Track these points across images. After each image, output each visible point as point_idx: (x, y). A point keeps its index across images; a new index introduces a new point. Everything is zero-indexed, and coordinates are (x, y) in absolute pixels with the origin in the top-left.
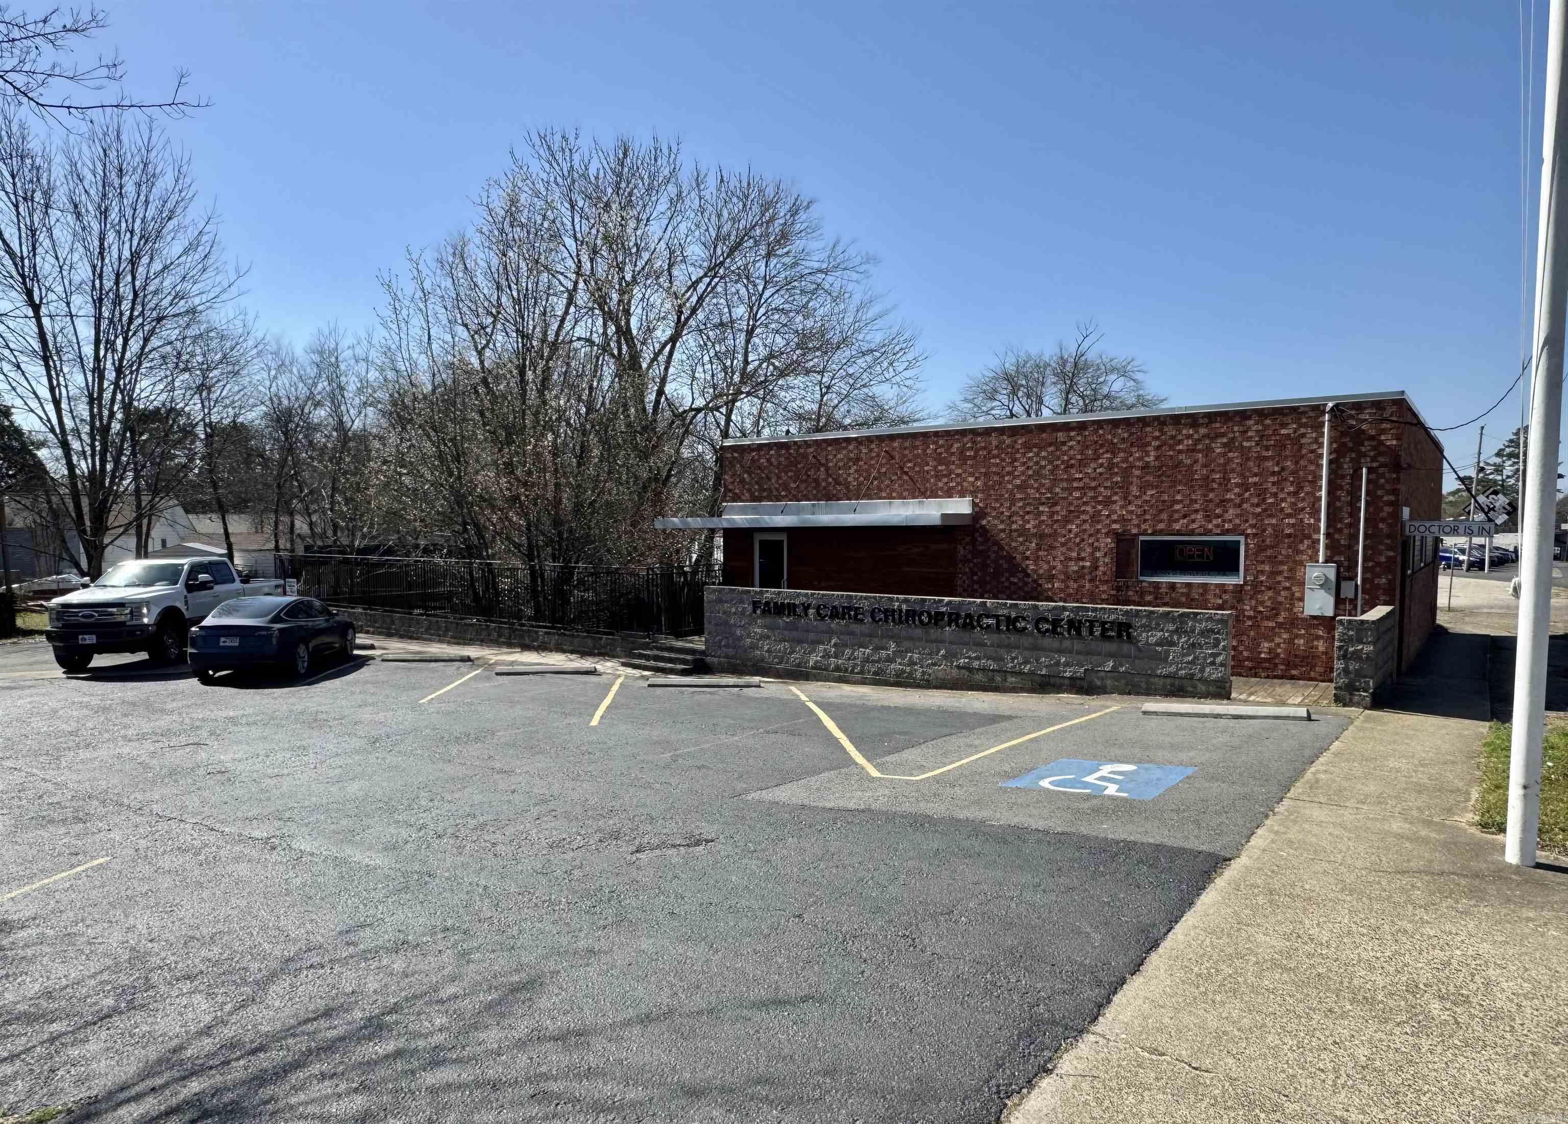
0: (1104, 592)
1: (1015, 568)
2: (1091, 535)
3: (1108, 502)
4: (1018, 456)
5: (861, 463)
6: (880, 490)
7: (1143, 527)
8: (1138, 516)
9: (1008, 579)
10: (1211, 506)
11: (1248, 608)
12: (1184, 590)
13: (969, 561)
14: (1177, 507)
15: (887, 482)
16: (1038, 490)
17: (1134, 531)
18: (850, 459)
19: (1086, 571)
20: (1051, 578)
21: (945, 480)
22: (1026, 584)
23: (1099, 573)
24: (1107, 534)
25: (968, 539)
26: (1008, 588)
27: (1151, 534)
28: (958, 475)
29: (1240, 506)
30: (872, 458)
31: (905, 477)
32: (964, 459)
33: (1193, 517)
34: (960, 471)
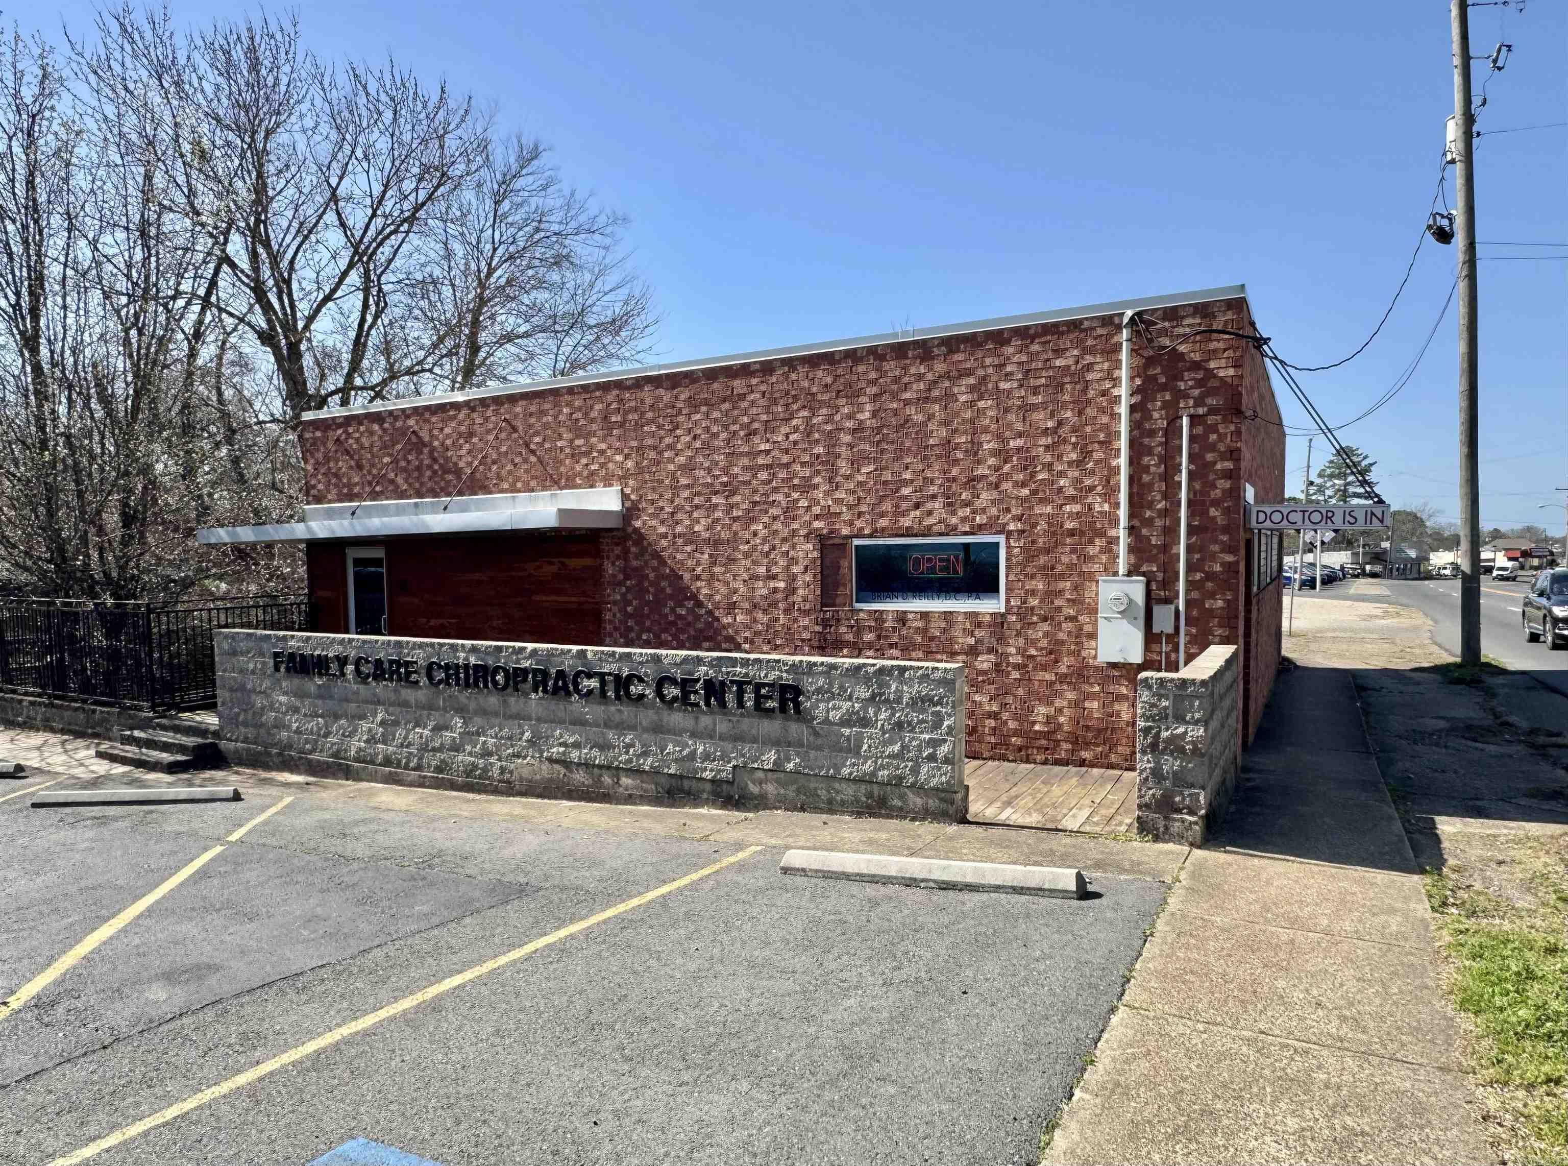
0: (806, 628)
1: (683, 594)
2: (784, 540)
3: (807, 487)
4: (681, 419)
5: (475, 440)
6: (500, 478)
7: (859, 524)
8: (850, 507)
9: (673, 610)
10: (955, 487)
11: (1013, 650)
12: (920, 624)
13: (620, 584)
14: (906, 491)
15: (509, 467)
16: (709, 470)
17: (845, 531)
18: (460, 435)
19: (780, 596)
20: (732, 607)
21: (584, 461)
22: (698, 617)
23: (797, 599)
24: (807, 536)
25: (618, 550)
26: (673, 623)
27: (870, 536)
28: (602, 452)
29: (997, 486)
30: (488, 432)
31: (533, 459)
32: (608, 427)
33: (929, 506)
34: (603, 446)
